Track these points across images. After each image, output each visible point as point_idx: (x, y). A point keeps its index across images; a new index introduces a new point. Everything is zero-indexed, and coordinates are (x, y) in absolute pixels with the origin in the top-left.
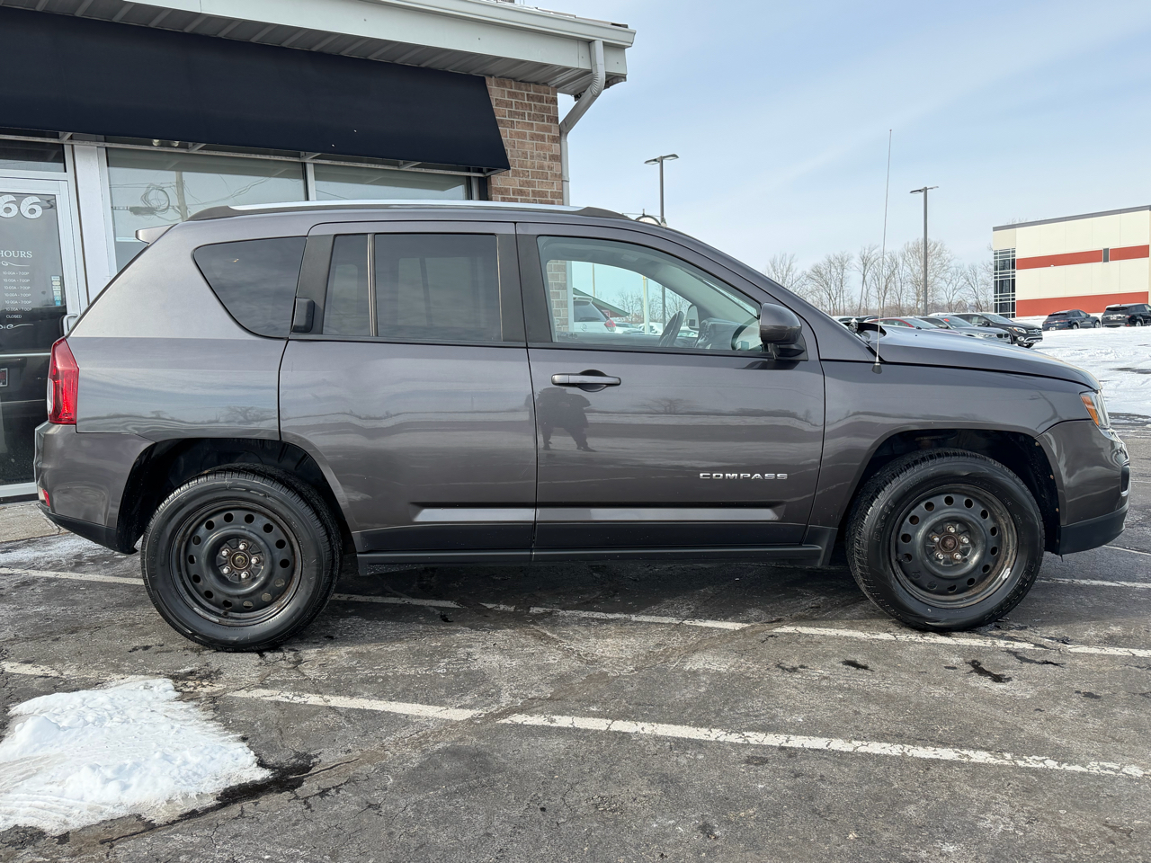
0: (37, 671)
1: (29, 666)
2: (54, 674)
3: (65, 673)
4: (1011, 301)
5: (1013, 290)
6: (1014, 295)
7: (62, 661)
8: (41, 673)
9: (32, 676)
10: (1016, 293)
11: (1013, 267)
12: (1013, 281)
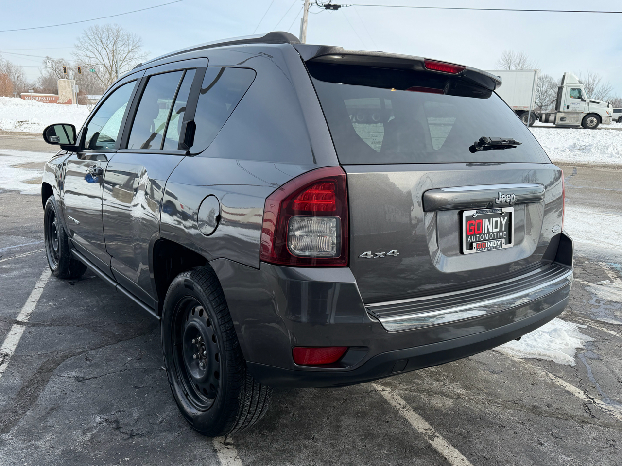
0: (561, 383)
1: (567, 389)
2: (551, 376)
3: (544, 373)
7: (546, 383)
8: (559, 379)
9: (564, 380)
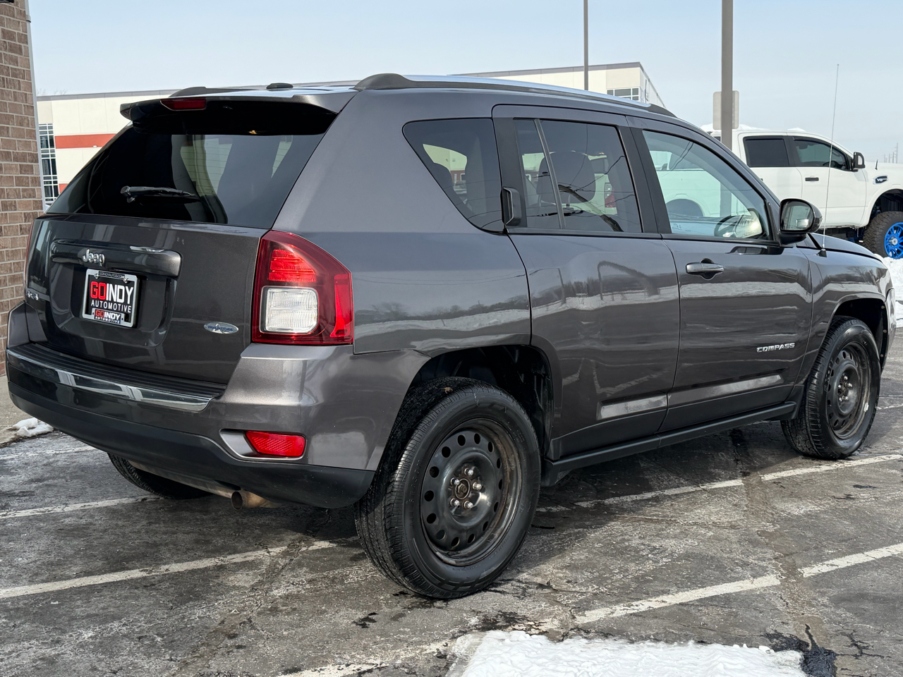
4: (53, 185)
5: (55, 172)
6: (55, 178)
10: (57, 175)
11: (52, 145)
12: (54, 161)
